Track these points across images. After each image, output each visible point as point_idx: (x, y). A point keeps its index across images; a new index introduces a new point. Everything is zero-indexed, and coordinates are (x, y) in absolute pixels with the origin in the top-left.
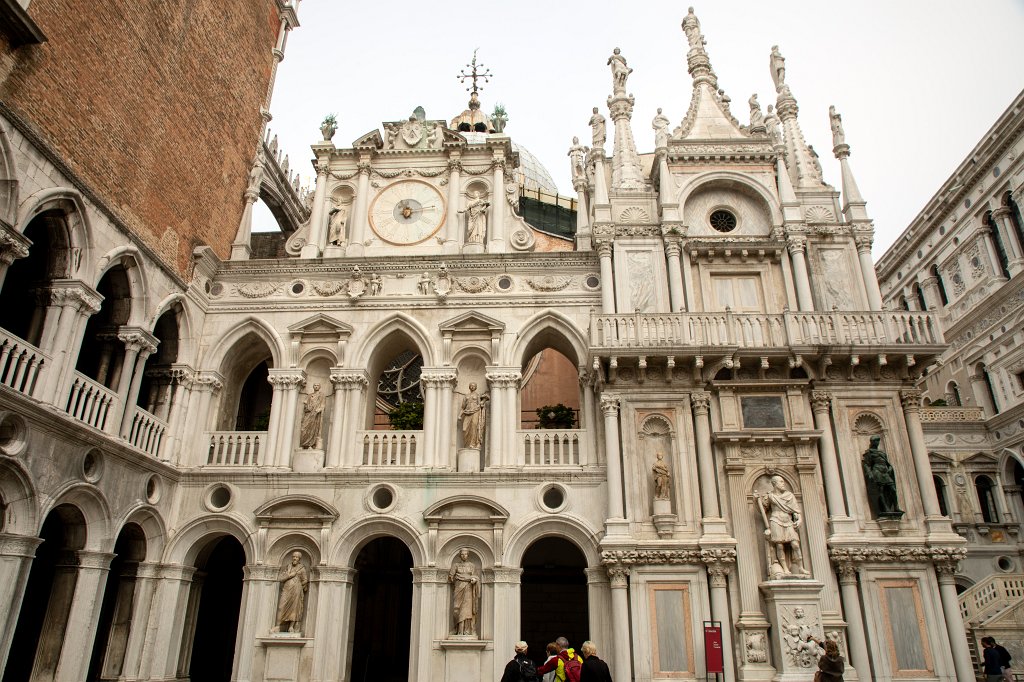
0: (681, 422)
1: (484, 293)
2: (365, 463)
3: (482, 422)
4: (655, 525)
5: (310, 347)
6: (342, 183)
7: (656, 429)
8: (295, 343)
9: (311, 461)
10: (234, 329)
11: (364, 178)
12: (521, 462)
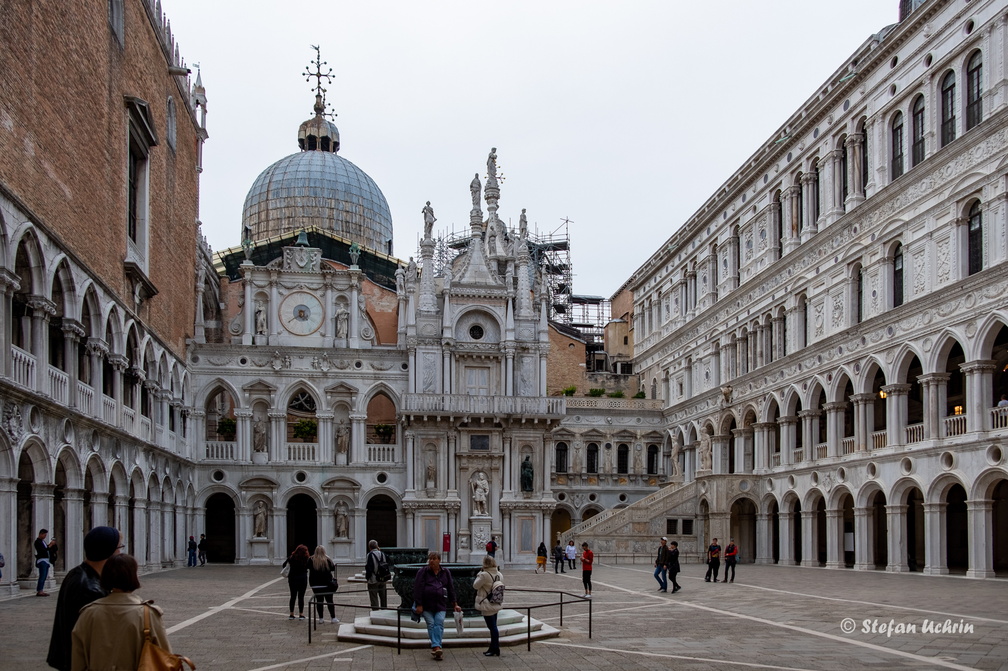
0: (443, 446)
1: (348, 370)
2: (290, 458)
3: (348, 440)
4: (427, 493)
5: (255, 396)
6: (260, 290)
7: (431, 447)
8: (247, 395)
9: (262, 458)
10: (210, 384)
11: (274, 290)
12: (367, 460)
